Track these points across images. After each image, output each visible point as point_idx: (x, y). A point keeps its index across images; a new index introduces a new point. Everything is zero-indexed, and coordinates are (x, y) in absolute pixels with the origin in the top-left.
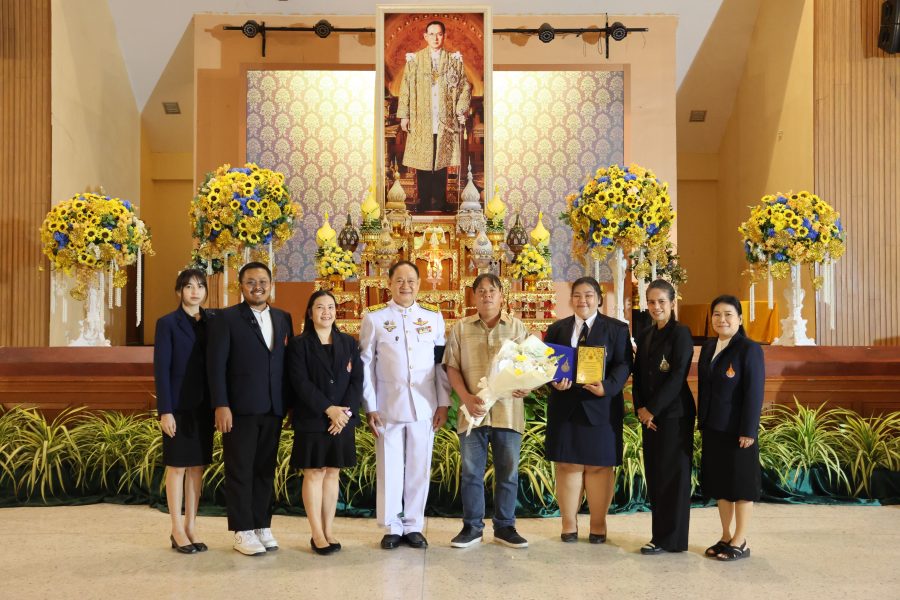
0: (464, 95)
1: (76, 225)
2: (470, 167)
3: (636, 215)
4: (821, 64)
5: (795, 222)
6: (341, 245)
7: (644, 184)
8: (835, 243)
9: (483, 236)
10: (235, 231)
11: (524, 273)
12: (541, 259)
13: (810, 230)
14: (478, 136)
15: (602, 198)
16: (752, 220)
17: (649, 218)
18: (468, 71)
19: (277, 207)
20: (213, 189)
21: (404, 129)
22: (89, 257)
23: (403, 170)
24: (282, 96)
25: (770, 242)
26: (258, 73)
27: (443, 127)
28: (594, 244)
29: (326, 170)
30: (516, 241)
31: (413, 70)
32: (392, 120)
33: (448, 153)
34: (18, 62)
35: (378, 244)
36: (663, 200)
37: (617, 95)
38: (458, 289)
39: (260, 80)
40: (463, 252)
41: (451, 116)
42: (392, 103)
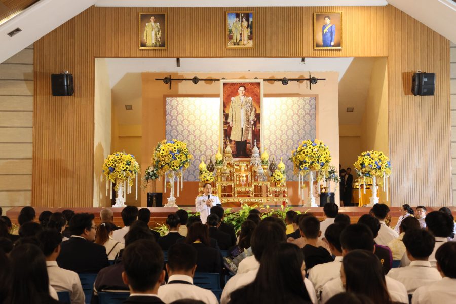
0: (253, 113)
1: (117, 164)
2: (255, 141)
3: (316, 159)
4: (391, 98)
5: (372, 162)
6: (208, 170)
7: (319, 147)
8: (387, 169)
9: (260, 167)
10: (170, 165)
11: (275, 180)
12: (281, 175)
13: (378, 165)
14: (258, 128)
15: (304, 153)
16: (358, 161)
17: (321, 160)
18: (255, 104)
19: (184, 156)
20: (162, 150)
21: (231, 126)
22: (121, 176)
23: (230, 141)
24: (180, 108)
25: (364, 169)
26: (170, 99)
27: (245, 125)
28: (301, 169)
29: (197, 137)
30: (272, 168)
31: (234, 104)
32: (226, 123)
33: (247, 134)
34: (82, 98)
35: (222, 170)
36: (327, 153)
37: (313, 107)
38: (251, 186)
39: (171, 101)
40: (253, 172)
41: (248, 121)
42: (226, 116)
